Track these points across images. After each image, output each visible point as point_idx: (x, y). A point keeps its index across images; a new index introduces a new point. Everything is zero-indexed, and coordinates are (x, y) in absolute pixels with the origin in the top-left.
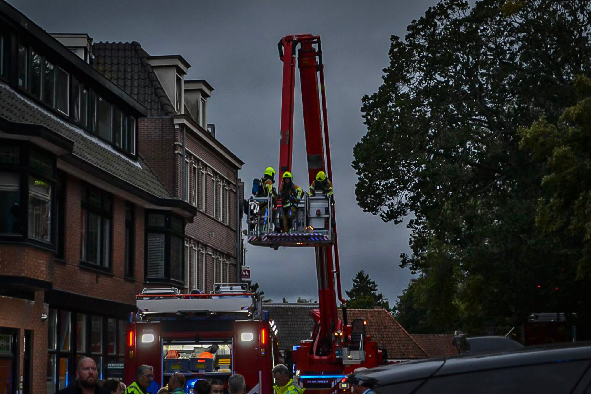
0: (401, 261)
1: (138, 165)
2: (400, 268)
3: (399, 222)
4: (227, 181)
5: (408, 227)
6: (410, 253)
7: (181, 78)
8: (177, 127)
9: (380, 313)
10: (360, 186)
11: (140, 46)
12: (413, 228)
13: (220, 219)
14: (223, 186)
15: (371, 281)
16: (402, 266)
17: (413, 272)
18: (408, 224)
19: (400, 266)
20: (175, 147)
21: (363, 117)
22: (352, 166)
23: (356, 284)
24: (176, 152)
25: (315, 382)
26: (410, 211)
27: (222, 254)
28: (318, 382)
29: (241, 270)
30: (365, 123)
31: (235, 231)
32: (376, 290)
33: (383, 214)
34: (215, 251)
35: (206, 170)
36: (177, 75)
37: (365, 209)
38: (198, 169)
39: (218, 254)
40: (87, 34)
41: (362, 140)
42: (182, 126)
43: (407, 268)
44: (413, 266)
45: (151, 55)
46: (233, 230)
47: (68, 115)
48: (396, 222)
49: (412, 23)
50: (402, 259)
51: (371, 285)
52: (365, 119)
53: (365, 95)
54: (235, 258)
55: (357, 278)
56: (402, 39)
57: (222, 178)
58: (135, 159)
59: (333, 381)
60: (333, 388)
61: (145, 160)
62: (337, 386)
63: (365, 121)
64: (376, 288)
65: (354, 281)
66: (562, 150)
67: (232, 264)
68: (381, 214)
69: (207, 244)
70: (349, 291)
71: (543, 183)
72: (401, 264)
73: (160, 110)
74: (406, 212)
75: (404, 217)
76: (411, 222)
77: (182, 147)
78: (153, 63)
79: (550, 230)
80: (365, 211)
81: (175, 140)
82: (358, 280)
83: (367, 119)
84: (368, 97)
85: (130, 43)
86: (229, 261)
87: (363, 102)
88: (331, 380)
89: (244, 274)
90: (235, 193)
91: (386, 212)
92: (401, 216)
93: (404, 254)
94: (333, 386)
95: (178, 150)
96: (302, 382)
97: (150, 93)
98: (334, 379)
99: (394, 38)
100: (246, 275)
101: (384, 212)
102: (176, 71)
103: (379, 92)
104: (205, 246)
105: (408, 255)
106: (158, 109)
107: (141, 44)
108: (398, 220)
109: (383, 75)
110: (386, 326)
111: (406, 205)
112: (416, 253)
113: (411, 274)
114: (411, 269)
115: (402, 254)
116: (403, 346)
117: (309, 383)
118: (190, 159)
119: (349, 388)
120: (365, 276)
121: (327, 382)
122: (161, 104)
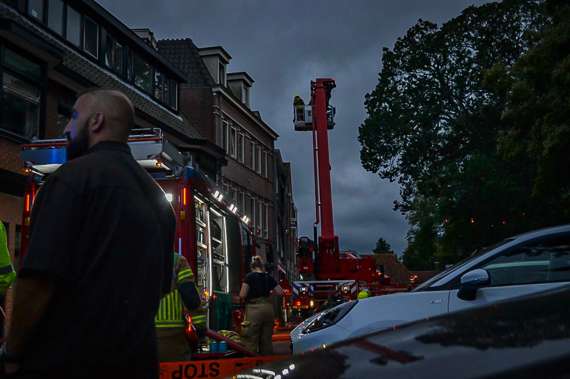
0: (395, 206)
1: (180, 118)
2: (394, 211)
3: (393, 181)
4: (264, 146)
5: (399, 183)
6: (401, 201)
7: (224, 66)
8: (215, 94)
9: (389, 256)
10: (363, 152)
11: (192, 41)
12: (402, 182)
13: (259, 172)
14: (261, 149)
15: (387, 244)
16: (395, 210)
17: (403, 213)
18: (399, 180)
19: (394, 209)
20: (214, 109)
21: (366, 108)
22: (358, 140)
23: (378, 245)
24: (214, 113)
25: (323, 286)
26: (401, 174)
27: (260, 197)
28: (325, 286)
29: (290, 221)
30: (367, 113)
31: (272, 184)
32: (390, 249)
33: (381, 173)
34: (254, 194)
35: (244, 134)
36: (220, 63)
37: (367, 169)
38: (237, 131)
39: (257, 197)
40: (148, 29)
41: (365, 121)
42: (219, 93)
43: (399, 210)
44: (403, 209)
45: (199, 48)
46: (271, 182)
47: (97, 59)
48: (391, 181)
49: (398, 39)
50: (395, 205)
51: (387, 246)
52: (367, 109)
53: (367, 93)
54: (273, 203)
55: (379, 242)
56: (391, 50)
57: (260, 144)
58: (177, 113)
59: (336, 285)
60: (337, 290)
61: (188, 117)
62: (340, 289)
63: (368, 111)
64: (390, 247)
65: (377, 243)
66: (519, 84)
67: (270, 206)
68: (379, 173)
69: (246, 187)
70: (374, 249)
71: (502, 117)
72: (394, 208)
73: (203, 83)
74: (397, 174)
75: (397, 177)
76: (401, 178)
77: (219, 110)
78: (202, 53)
79: (509, 156)
80: (368, 171)
81: (213, 103)
82: (379, 243)
83: (369, 109)
84: (369, 95)
85: (184, 39)
86: (268, 204)
87: (365, 98)
88: (335, 284)
89: (293, 224)
90: (272, 157)
91: (383, 172)
92: (394, 176)
93: (396, 201)
94: (337, 289)
95: (215, 111)
96: (312, 286)
97: (197, 72)
98: (338, 284)
99: (385, 49)
100: (294, 224)
101: (381, 172)
102: (218, 59)
103: (376, 89)
104: (244, 189)
105: (399, 202)
106: (202, 83)
107: (192, 40)
108: (392, 179)
109: (379, 78)
110: (392, 265)
111: (398, 169)
112: (405, 199)
113: (402, 215)
114: (401, 211)
115: (394, 201)
116: (404, 276)
117: (319, 287)
118: (229, 122)
119: (349, 290)
120: (383, 241)
121: (332, 286)
122: (204, 79)
